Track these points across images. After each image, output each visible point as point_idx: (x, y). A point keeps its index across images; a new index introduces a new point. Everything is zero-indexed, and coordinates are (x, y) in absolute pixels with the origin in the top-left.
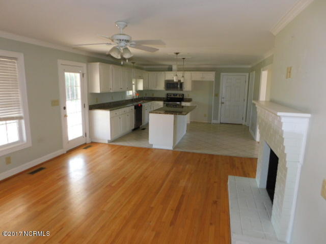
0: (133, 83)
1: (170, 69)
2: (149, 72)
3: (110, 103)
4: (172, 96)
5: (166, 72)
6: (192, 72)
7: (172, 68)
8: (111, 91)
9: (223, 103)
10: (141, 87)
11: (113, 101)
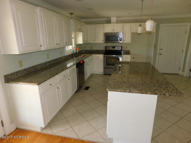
0: (73, 36)
1: (109, 22)
2: (87, 25)
3: (45, 63)
4: (111, 49)
5: (105, 25)
6: (132, 24)
7: (111, 21)
8: (42, 49)
9: (161, 54)
10: (80, 41)
11: (49, 60)
